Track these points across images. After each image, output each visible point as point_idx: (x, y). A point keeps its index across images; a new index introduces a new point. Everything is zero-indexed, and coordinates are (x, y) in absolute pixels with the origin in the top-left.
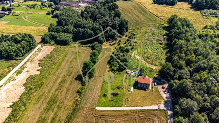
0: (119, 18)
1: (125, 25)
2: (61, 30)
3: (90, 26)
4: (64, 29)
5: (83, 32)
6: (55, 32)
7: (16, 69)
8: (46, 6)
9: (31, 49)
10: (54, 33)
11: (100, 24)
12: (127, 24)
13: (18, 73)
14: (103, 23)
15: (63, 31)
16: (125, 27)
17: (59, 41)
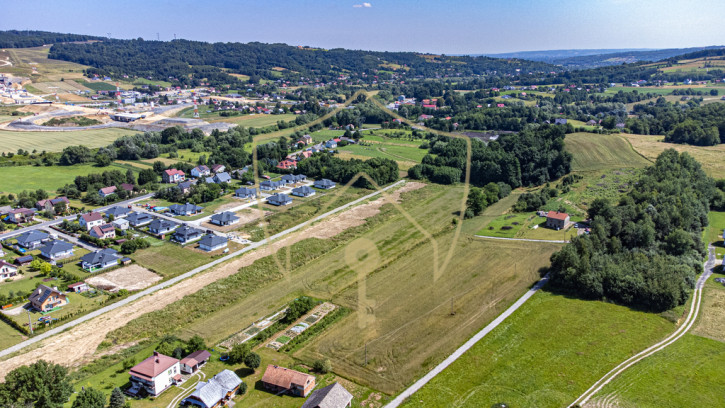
0: (559, 151)
1: (565, 162)
2: (443, 162)
3: (497, 158)
4: (449, 161)
5: (482, 166)
6: (432, 164)
7: (370, 196)
8: (421, 137)
9: (391, 181)
10: (430, 166)
11: (517, 156)
12: (569, 160)
13: (372, 199)
14: (523, 154)
15: (447, 165)
16: (563, 165)
17: (438, 176)
